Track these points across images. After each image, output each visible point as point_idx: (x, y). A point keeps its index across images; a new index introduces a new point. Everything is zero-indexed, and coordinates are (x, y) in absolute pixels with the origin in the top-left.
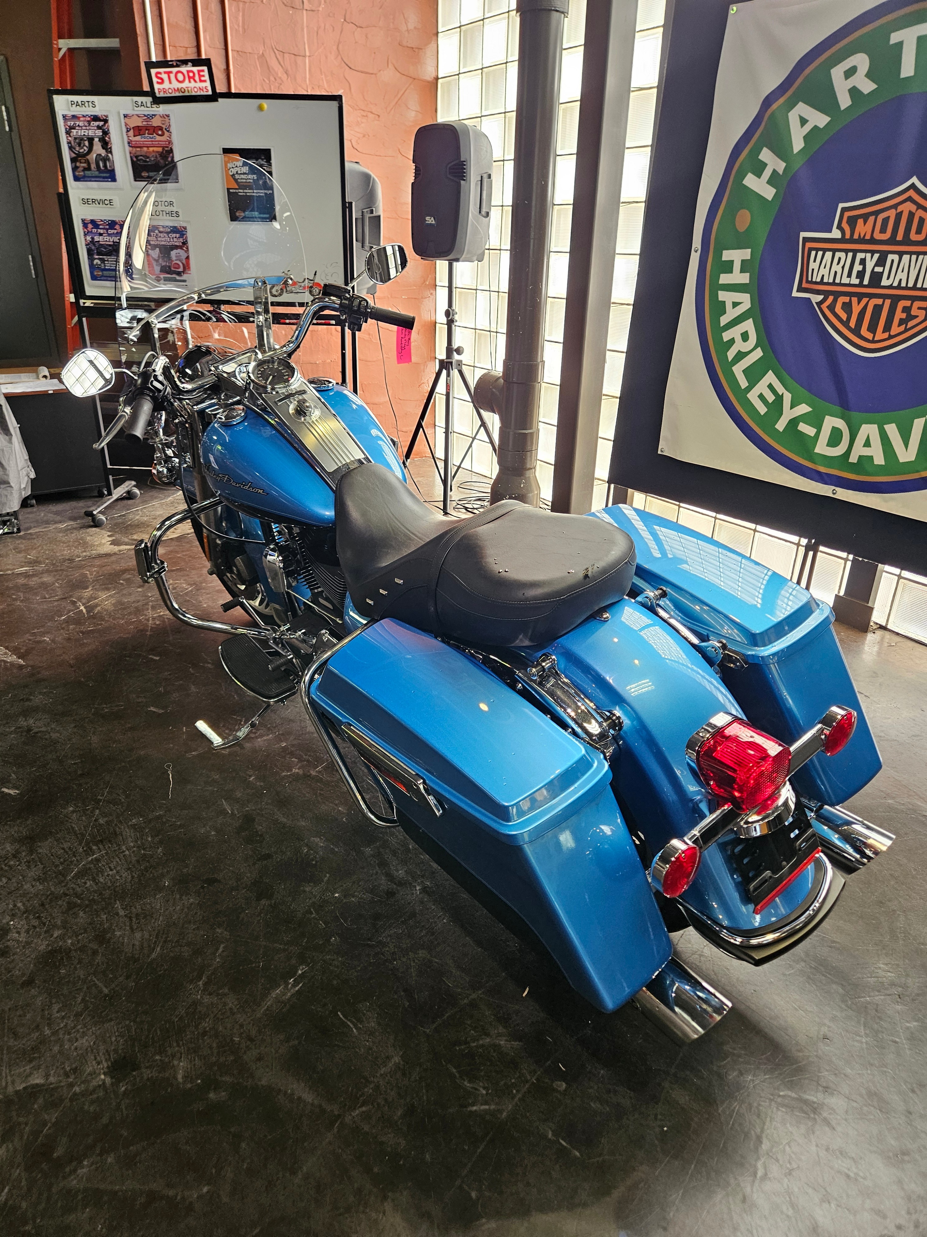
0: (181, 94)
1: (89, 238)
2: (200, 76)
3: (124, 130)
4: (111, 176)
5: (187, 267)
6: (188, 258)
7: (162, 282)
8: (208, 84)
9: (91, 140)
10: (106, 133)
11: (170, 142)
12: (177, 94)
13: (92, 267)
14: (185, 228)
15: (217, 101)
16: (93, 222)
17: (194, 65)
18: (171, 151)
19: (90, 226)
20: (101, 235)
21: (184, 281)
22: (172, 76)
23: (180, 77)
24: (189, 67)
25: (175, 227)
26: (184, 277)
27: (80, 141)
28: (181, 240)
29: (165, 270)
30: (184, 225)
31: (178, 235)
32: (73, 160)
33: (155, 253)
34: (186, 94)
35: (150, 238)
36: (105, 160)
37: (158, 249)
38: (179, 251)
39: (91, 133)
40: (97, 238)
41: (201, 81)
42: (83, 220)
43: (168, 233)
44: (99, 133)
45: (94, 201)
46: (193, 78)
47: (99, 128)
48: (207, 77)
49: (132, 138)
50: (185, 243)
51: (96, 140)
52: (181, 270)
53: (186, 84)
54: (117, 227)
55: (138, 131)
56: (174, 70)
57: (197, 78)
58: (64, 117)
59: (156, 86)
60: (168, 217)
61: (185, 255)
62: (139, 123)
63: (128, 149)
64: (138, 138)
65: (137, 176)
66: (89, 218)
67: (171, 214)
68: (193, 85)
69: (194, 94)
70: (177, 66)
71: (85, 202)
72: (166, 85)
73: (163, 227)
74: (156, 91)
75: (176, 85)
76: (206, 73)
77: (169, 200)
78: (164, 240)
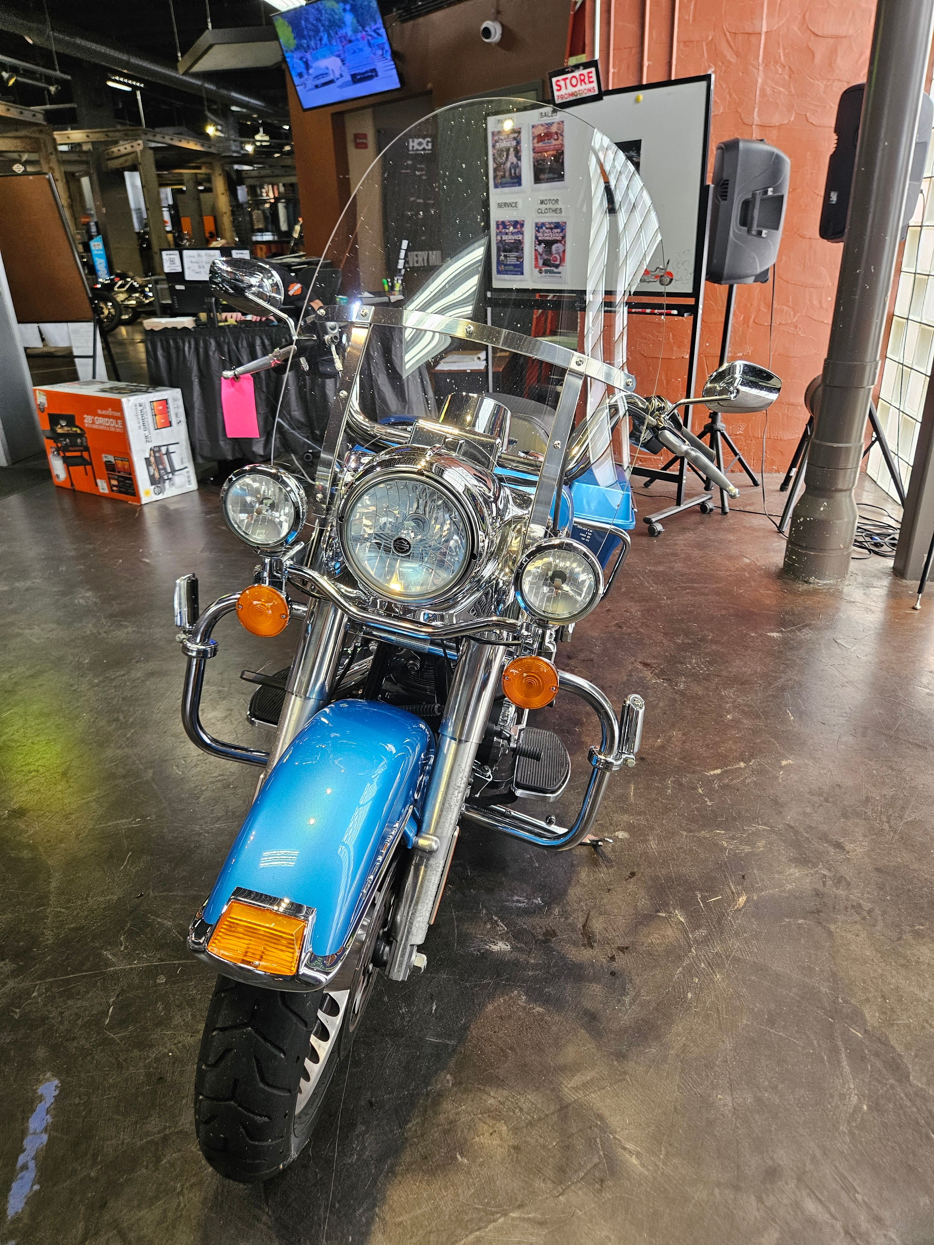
0: (574, 98)
1: (499, 238)
2: (589, 77)
3: (531, 138)
4: (517, 180)
5: (562, 260)
6: (564, 251)
7: (543, 274)
8: (595, 85)
9: (508, 150)
10: (518, 143)
11: (562, 145)
12: (572, 98)
13: (499, 263)
14: (565, 223)
15: (602, 99)
16: (503, 223)
17: (584, 69)
18: (563, 153)
19: (501, 227)
20: (507, 234)
21: (559, 273)
22: (568, 81)
23: (574, 81)
24: (582, 71)
25: (558, 223)
26: (560, 269)
27: (500, 151)
28: (561, 234)
29: (545, 264)
30: (564, 220)
31: (559, 230)
32: (495, 170)
33: (541, 248)
34: (579, 97)
35: (539, 235)
36: (516, 167)
37: (543, 245)
38: (559, 245)
39: (508, 144)
40: (505, 237)
41: (590, 82)
42: (497, 222)
43: (551, 229)
44: (514, 143)
45: (506, 204)
46: (583, 80)
47: (515, 139)
48: (594, 79)
49: (536, 145)
50: (564, 237)
51: (512, 150)
52: (558, 263)
53: (579, 87)
54: (519, 226)
55: (540, 138)
56: (569, 76)
57: (586, 80)
58: (493, 133)
59: (556, 94)
60: (554, 214)
61: (561, 251)
62: (541, 131)
63: (532, 154)
64: (540, 144)
65: (537, 180)
66: (501, 220)
67: (555, 211)
68: (584, 87)
69: (584, 96)
70: (572, 71)
71: (500, 205)
72: (563, 91)
73: (550, 223)
74: (556, 98)
75: (571, 90)
76: (594, 74)
77: (555, 198)
78: (548, 236)
